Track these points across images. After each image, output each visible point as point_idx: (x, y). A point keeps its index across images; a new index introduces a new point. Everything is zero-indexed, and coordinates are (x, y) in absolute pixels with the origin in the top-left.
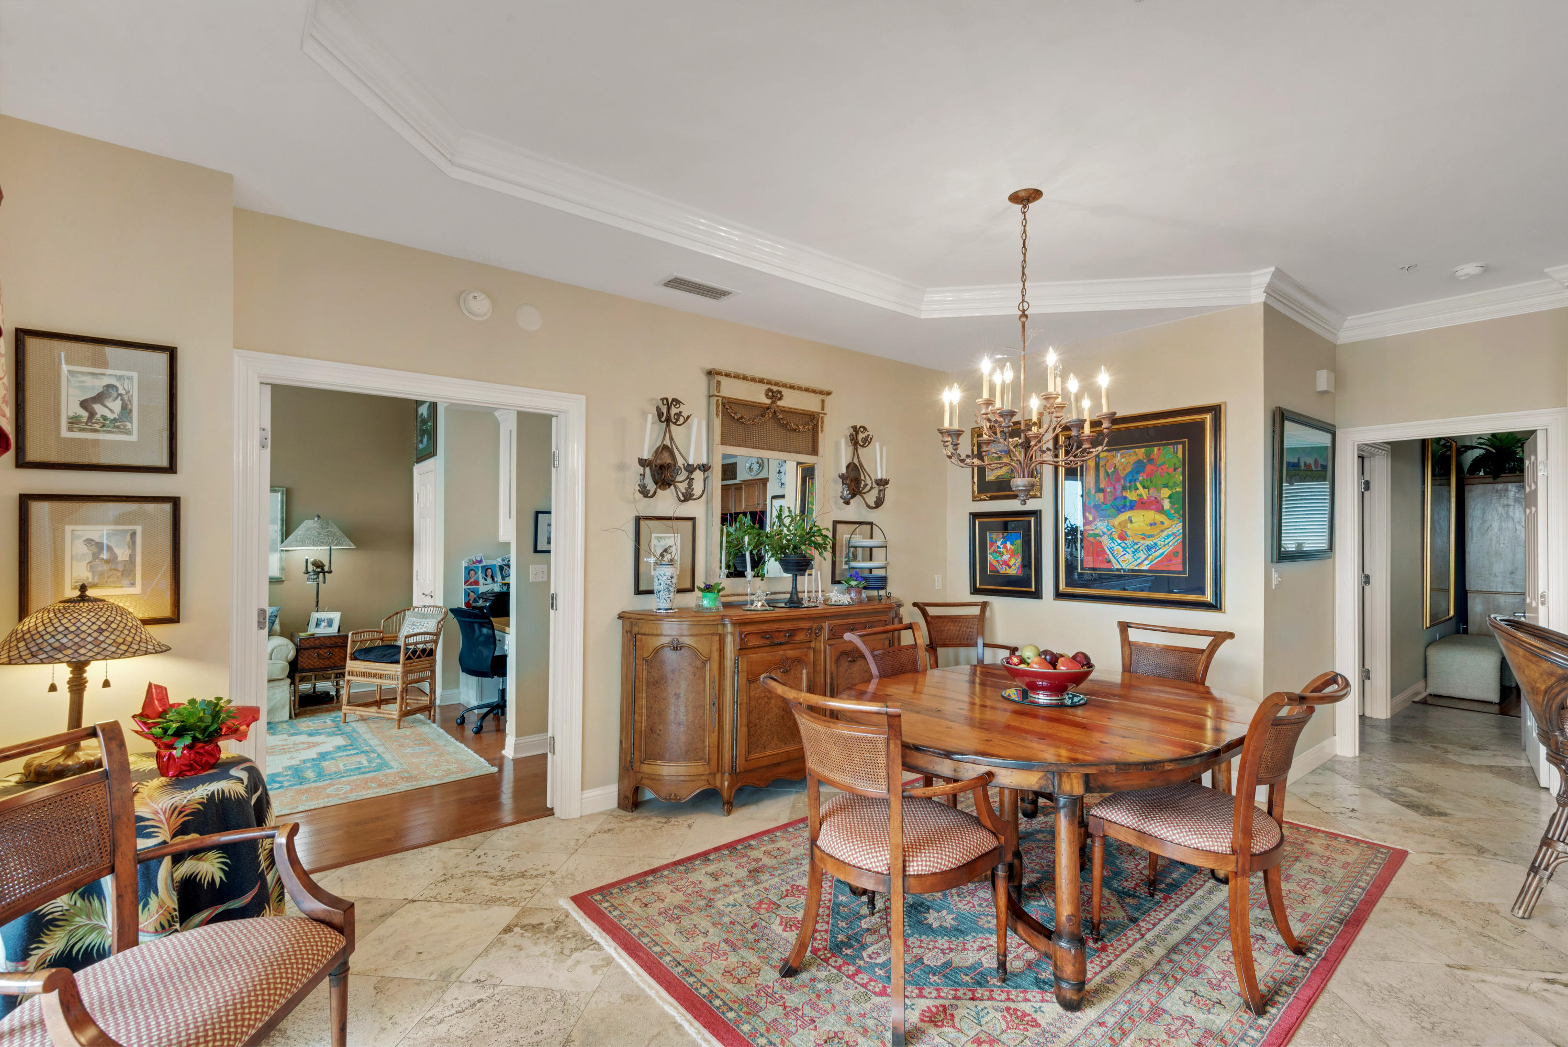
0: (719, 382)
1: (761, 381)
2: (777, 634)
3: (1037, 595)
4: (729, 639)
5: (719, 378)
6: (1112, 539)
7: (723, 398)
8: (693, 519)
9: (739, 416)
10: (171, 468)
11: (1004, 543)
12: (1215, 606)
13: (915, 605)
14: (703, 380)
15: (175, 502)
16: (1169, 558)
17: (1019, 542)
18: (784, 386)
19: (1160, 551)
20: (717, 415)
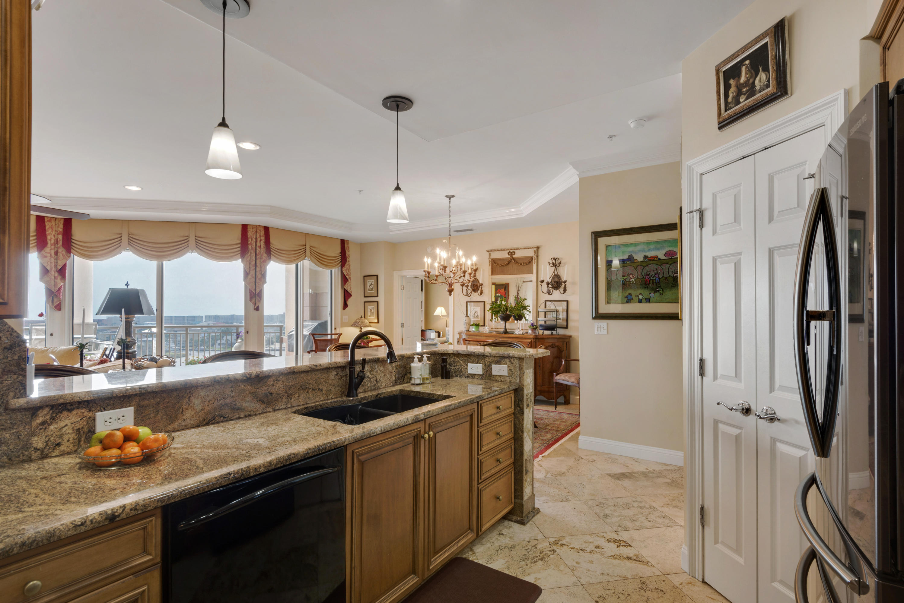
5: (491, 253)
7: (491, 259)
8: (484, 302)
9: (498, 264)
10: (377, 296)
14: (487, 254)
15: (377, 302)
18: (515, 249)
20: (490, 266)
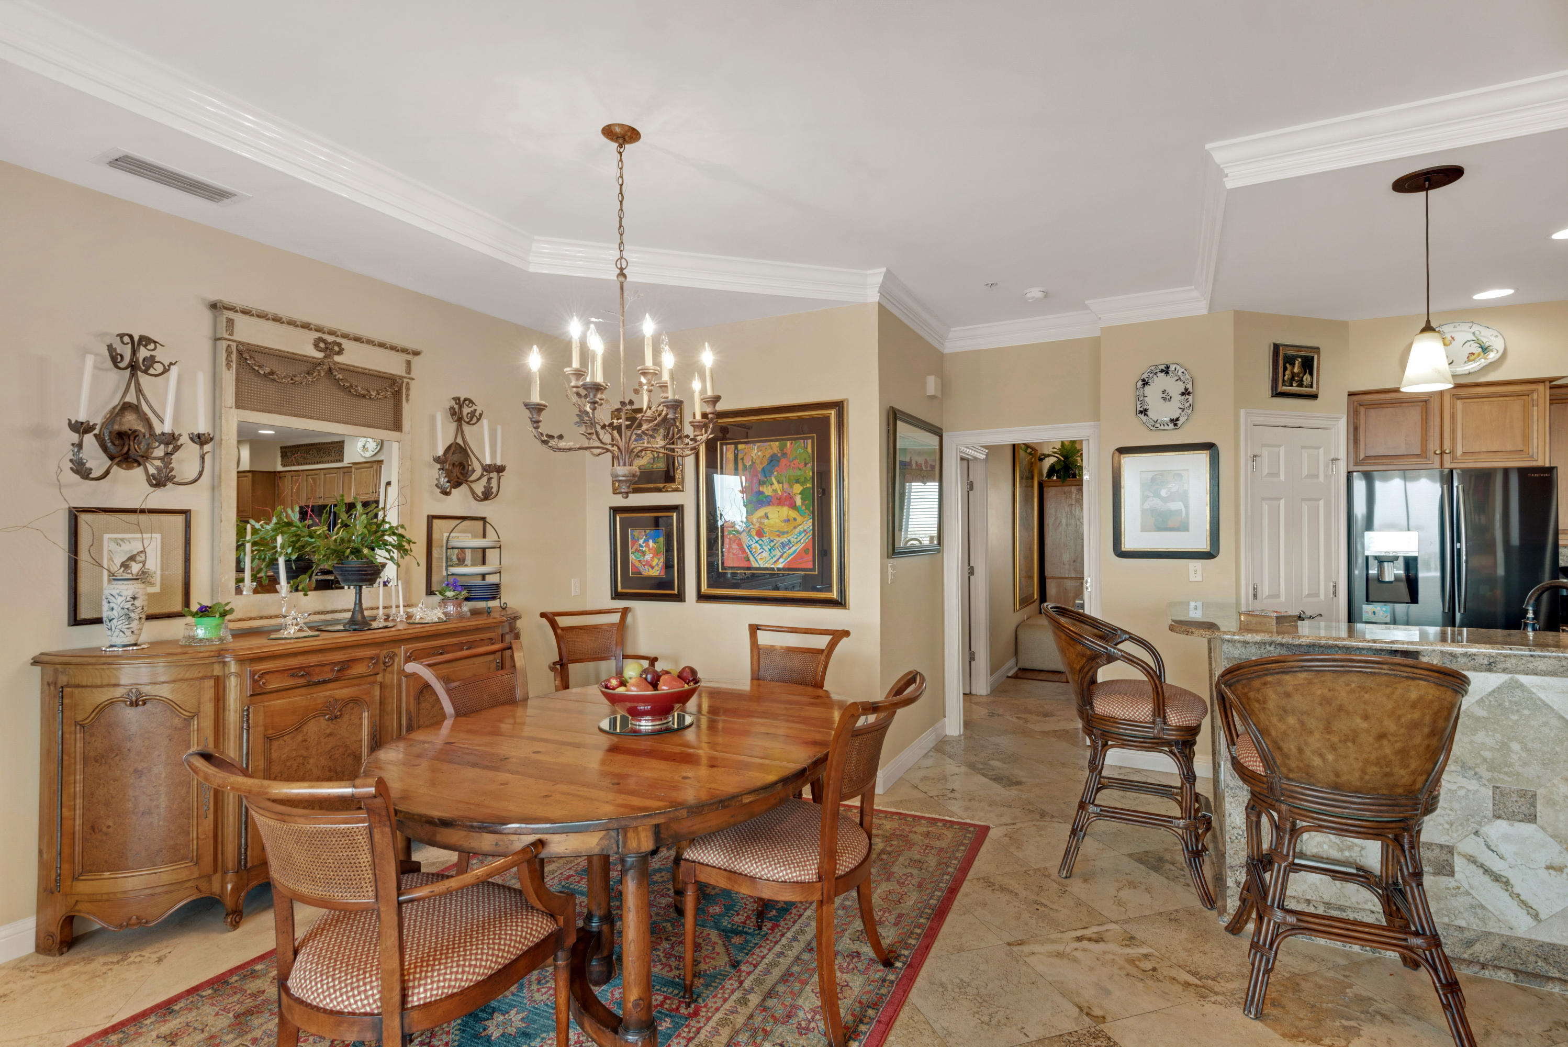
0: (230, 322)
1: (306, 326)
2: (318, 669)
3: (680, 597)
4: (233, 684)
5: (231, 315)
6: (750, 536)
7: (238, 343)
8: (186, 513)
9: (267, 370)
11: (646, 541)
12: (840, 603)
13: (543, 615)
14: (207, 315)
16: (799, 556)
17: (661, 540)
18: (345, 336)
19: (794, 548)
20: (229, 366)
